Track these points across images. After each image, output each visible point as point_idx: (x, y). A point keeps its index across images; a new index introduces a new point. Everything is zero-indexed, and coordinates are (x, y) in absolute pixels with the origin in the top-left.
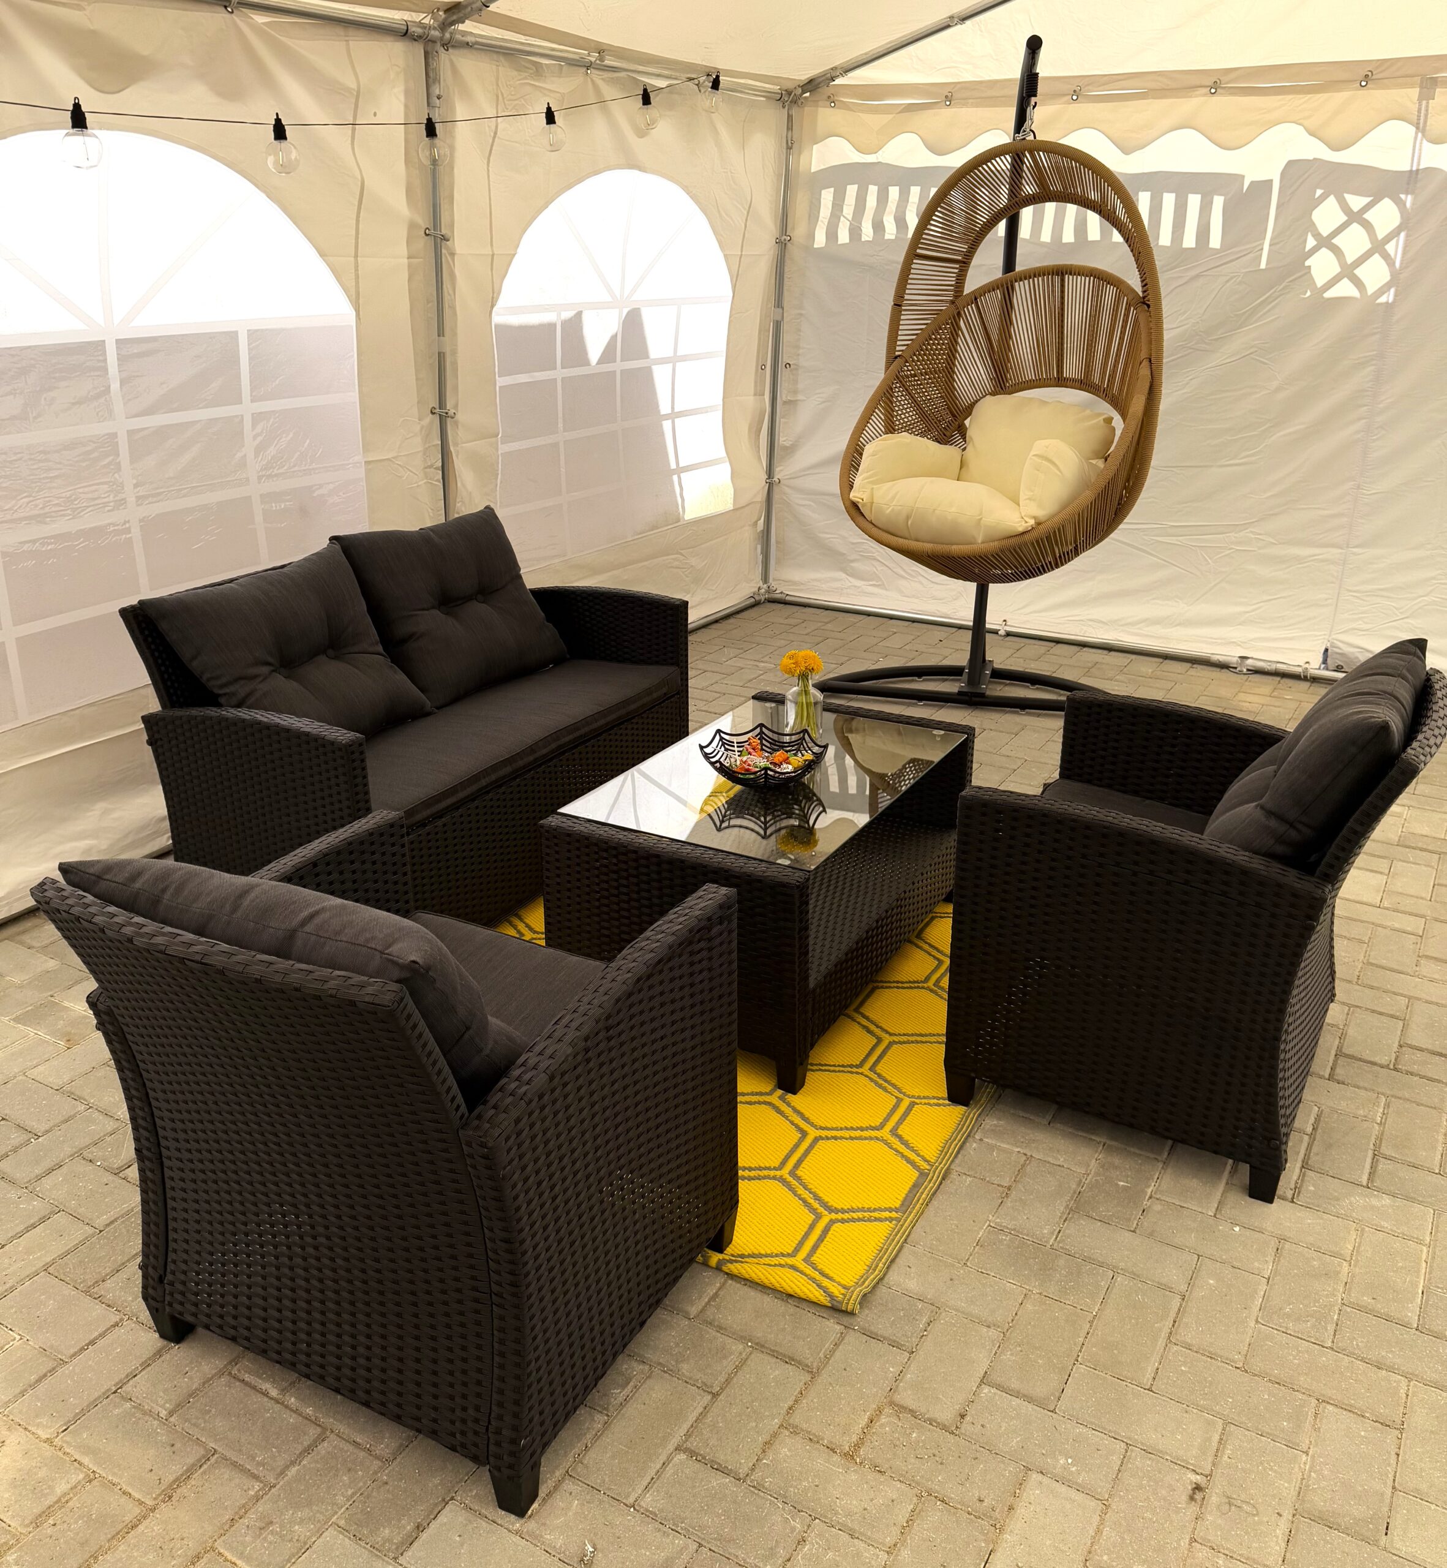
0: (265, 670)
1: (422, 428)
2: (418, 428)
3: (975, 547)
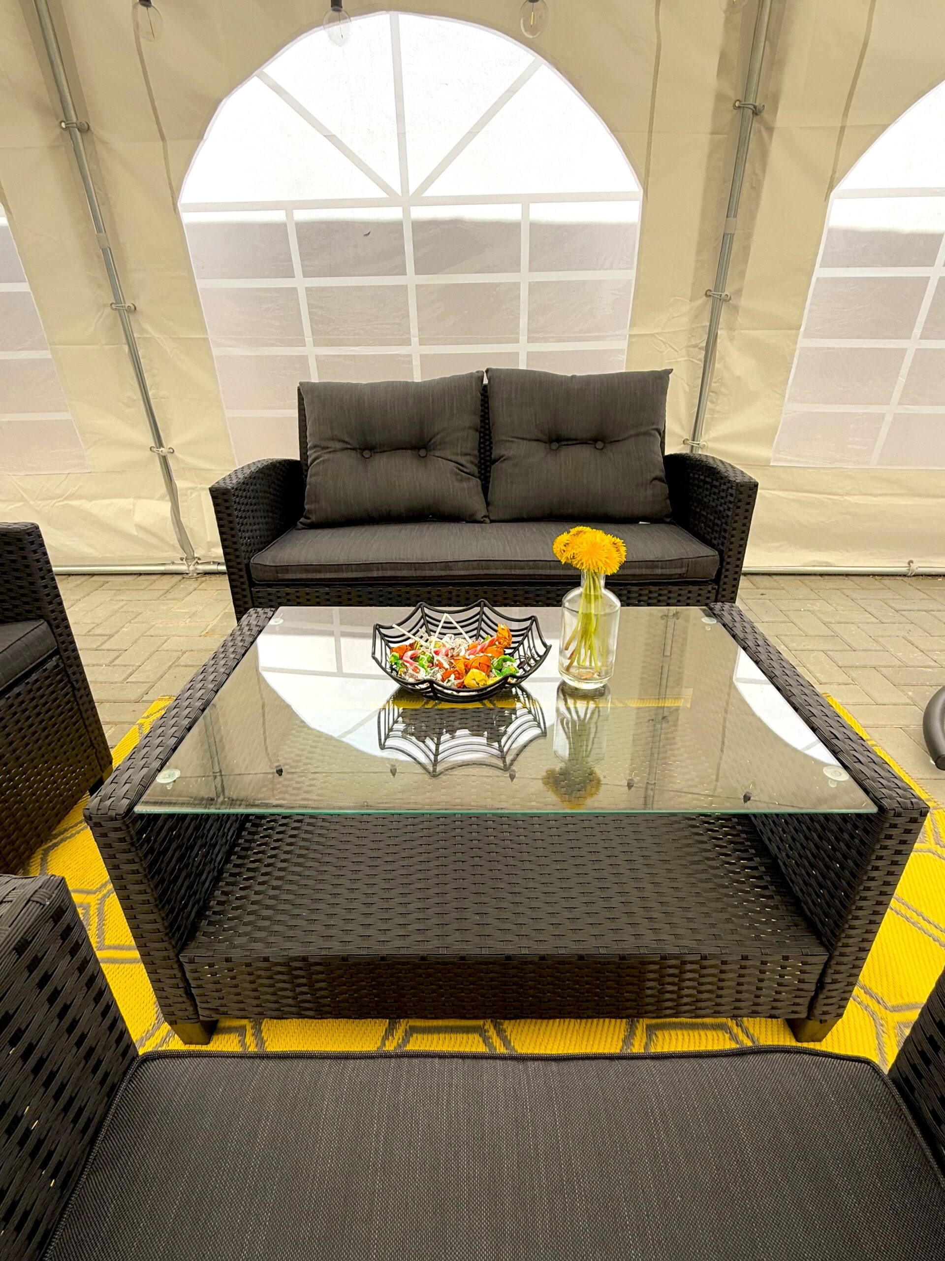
1: (690, 310)
2: (686, 308)
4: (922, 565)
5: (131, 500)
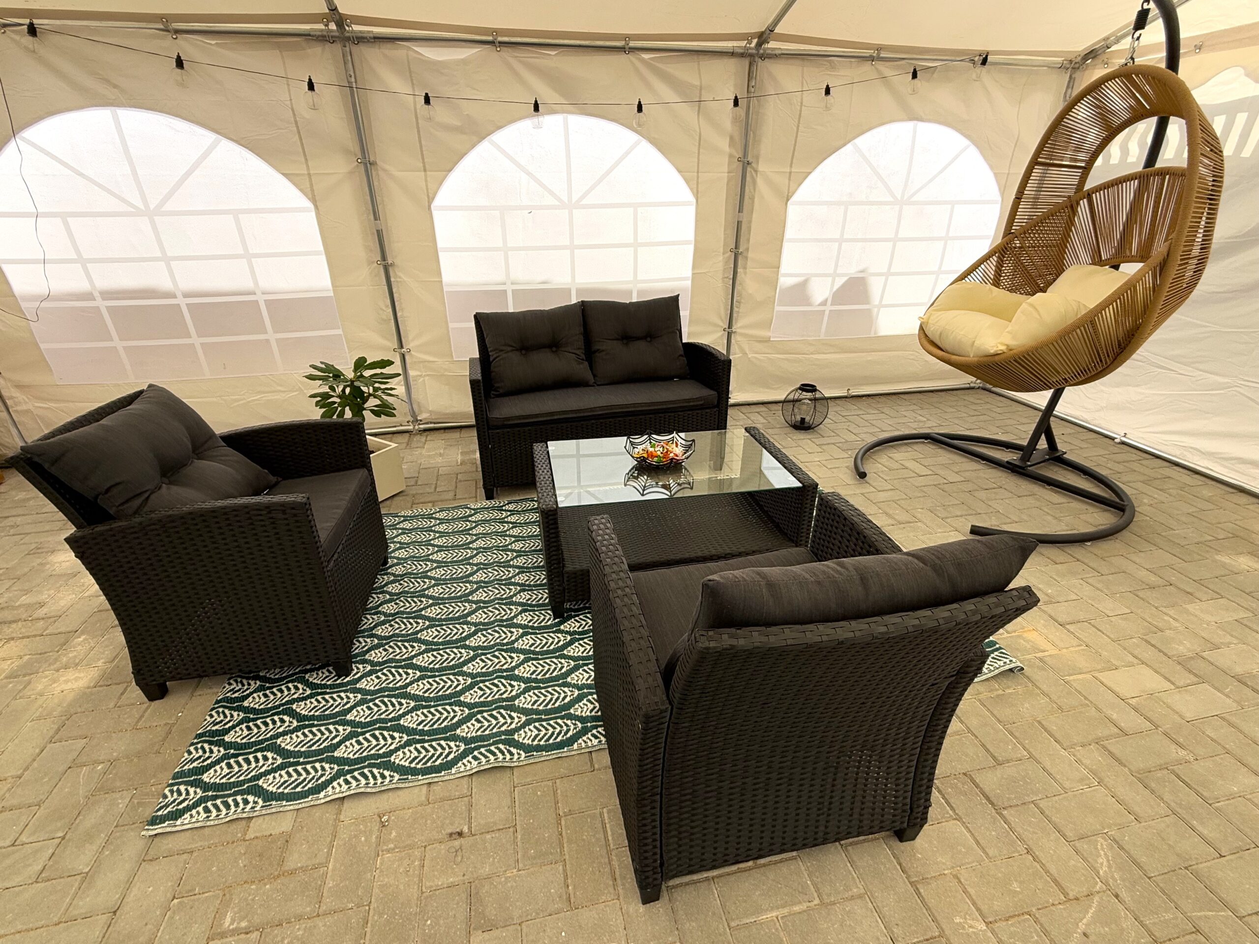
0: (509, 349)
2: (721, 259)
3: (967, 359)
4: (855, 392)
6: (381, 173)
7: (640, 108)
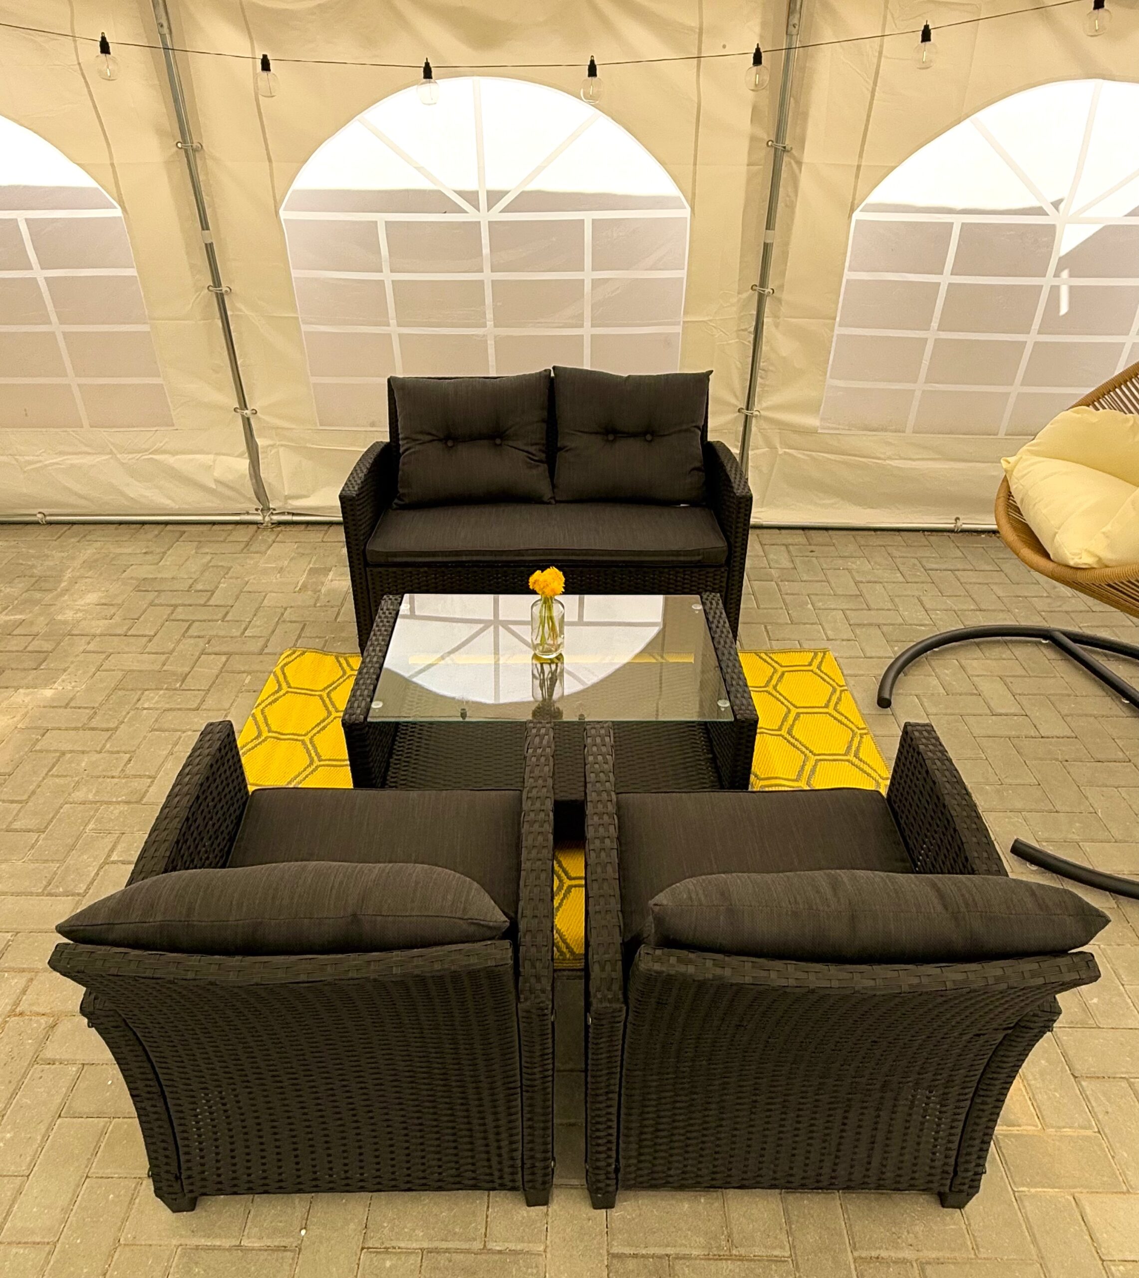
1: (738, 301)
2: (735, 300)
4: (967, 523)
5: (211, 457)
6: (209, 163)
7: (592, 71)
